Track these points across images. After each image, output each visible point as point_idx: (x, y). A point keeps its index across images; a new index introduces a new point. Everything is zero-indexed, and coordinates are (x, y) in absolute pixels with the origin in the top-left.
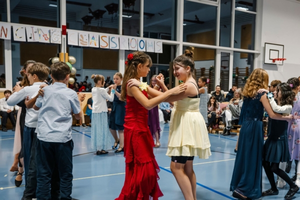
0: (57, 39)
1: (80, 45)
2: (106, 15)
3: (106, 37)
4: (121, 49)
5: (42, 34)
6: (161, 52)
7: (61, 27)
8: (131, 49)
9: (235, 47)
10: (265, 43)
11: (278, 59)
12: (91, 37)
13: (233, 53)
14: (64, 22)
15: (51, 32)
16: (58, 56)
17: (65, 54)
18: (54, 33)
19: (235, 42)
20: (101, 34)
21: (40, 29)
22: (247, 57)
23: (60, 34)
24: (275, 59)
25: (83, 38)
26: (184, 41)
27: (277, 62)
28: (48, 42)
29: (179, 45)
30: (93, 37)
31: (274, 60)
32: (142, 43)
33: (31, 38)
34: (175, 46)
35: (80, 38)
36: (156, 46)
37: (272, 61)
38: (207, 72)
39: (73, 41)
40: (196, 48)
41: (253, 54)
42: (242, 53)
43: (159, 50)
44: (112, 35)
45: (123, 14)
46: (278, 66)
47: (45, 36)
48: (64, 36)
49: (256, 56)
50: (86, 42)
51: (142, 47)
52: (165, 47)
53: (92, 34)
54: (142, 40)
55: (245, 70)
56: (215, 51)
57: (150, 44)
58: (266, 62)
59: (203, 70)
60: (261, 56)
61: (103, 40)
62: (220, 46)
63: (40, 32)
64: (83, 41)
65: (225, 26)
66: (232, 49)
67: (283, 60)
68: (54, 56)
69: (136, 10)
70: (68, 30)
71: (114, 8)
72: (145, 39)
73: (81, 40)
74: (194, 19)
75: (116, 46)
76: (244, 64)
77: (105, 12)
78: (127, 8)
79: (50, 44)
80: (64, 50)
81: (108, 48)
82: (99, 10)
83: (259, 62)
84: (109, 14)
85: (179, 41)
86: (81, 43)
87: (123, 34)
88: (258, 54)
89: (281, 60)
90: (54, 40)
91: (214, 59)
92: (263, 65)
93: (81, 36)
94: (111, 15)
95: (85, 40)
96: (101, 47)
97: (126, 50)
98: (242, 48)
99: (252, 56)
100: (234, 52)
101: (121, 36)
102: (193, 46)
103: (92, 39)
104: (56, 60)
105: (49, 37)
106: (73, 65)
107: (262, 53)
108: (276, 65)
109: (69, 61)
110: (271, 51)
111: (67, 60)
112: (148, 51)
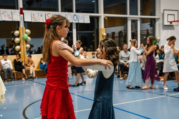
0: (17, 18)
3: (50, 14)
5: (7, 15)
6: (89, 22)
7: (19, 9)
10: (164, 10)
11: (175, 21)
13: (140, 19)
14: (21, 5)
15: (13, 13)
16: (18, 30)
17: (23, 28)
18: (15, 14)
20: (47, 12)
21: (5, 12)
22: (150, 21)
23: (19, 14)
26: (105, 13)
27: (173, 24)
28: (11, 20)
29: (101, 16)
30: (41, 15)
31: (171, 22)
32: (75, 17)
34: (98, 18)
35: (33, 16)
36: (85, 18)
37: (169, 23)
39: (28, 19)
41: (154, 19)
43: (87, 21)
44: (54, 13)
46: (175, 27)
47: (9, 16)
48: (22, 15)
49: (156, 20)
50: (37, 19)
51: (75, 20)
52: (92, 18)
53: (40, 12)
54: (75, 15)
55: (146, 31)
56: (126, 19)
57: (81, 17)
58: (165, 24)
59: (113, 33)
60: (161, 20)
61: (48, 17)
62: (130, 14)
63: (5, 14)
64: (34, 18)
65: (133, 0)
66: (139, 16)
68: (15, 30)
70: (24, 11)
72: (77, 14)
73: (33, 17)
76: (147, 26)
80: (22, 25)
83: (159, 24)
85: (101, 13)
86: (34, 20)
87: (62, 11)
88: (159, 19)
89: (177, 21)
92: (163, 27)
93: (33, 14)
95: (36, 17)
99: (153, 21)
101: (60, 12)
103: (41, 16)
104: (17, 32)
105: (11, 17)
106: (29, 36)
107: (161, 18)
108: (173, 25)
109: (26, 33)
110: (169, 16)
111: (24, 32)
112: (80, 22)
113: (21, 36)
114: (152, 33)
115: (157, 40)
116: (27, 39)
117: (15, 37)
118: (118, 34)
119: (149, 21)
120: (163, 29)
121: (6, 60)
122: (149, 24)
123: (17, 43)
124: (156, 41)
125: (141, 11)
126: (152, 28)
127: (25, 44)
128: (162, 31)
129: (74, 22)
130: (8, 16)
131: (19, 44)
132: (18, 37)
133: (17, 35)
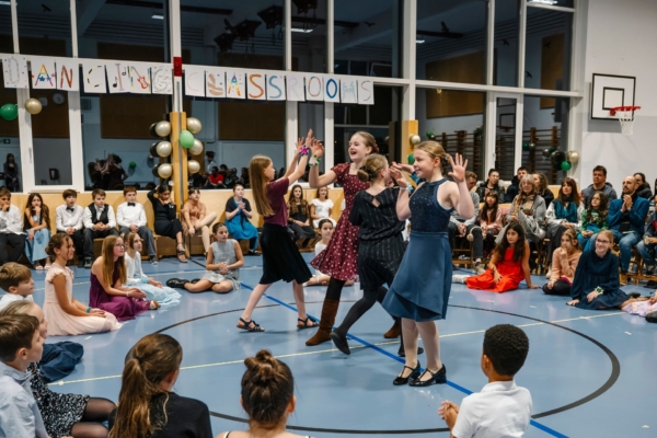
0: (164, 86)
1: (209, 95)
2: (262, 30)
3: (260, 76)
4: (289, 99)
5: (136, 77)
6: (371, 102)
7: (172, 60)
8: (309, 98)
9: (526, 86)
10: (594, 75)
11: (622, 109)
12: (230, 78)
13: (522, 98)
14: (176, 51)
15: (153, 71)
16: (168, 119)
18: (159, 74)
19: (528, 74)
20: (250, 72)
21: (133, 68)
23: (170, 75)
24: (617, 109)
25: (213, 80)
26: (418, 77)
27: (620, 115)
28: (147, 91)
29: (408, 85)
30: (234, 78)
31: (613, 111)
32: (332, 86)
33: (115, 86)
34: (400, 90)
35: (208, 80)
36: (359, 90)
37: (608, 112)
38: (469, 139)
39: (195, 89)
40: (445, 90)
41: (567, 99)
42: (543, 97)
43: (367, 98)
44: (270, 73)
45: (293, 27)
46: (622, 123)
47: (142, 81)
48: (178, 79)
49: (572, 102)
50: (220, 89)
51: (332, 94)
52: (380, 91)
53: (231, 71)
54: (331, 80)
55: (550, 133)
56: (484, 95)
57: (349, 87)
58: (594, 116)
59: (461, 134)
60: (585, 103)
61: (254, 83)
62: (495, 83)
63: (132, 73)
64: (214, 87)
65: (506, 43)
66: (522, 89)
67: (634, 109)
68: (160, 120)
69: (319, 16)
70: (185, 67)
71: (275, 16)
72: (337, 77)
73: (210, 85)
74: (439, 29)
75: (280, 95)
76: (547, 120)
77: (258, 23)
78: (303, 15)
79: (152, 96)
80: (177, 106)
81: (263, 98)
82: (246, 22)
83: (580, 115)
84: (268, 28)
85: (408, 78)
86: (211, 91)
87: (293, 69)
88: (579, 99)
89: (628, 109)
90: (160, 88)
91: (483, 112)
92: (589, 122)
93: (211, 76)
94: (271, 30)
95: (217, 85)
96: (249, 97)
97: (299, 103)
98: (543, 87)
99: (564, 104)
100: (526, 95)
101: (289, 73)
102: (439, 88)
103: (233, 81)
104: (163, 127)
105: (149, 82)
106: (196, 136)
107: (585, 95)
108: (618, 120)
109: (188, 129)
110: (606, 91)
111: (184, 127)
112: (344, 101)
113: (175, 137)
115: (571, 160)
116: (192, 145)
117: (160, 139)
118: (472, 136)
119: (553, 103)
120: (590, 130)
121: (134, 205)
122: (553, 114)
124: (569, 163)
126: (560, 125)
127: (185, 159)
128: (585, 133)
129: (327, 99)
130: (139, 80)
131: (169, 160)
132: (168, 138)
133: (163, 135)
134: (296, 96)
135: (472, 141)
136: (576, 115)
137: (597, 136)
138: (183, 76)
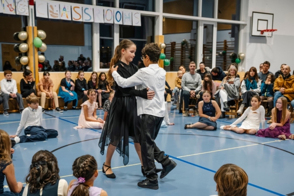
0: (23, 10)
1: (50, 17)
3: (79, 8)
4: (95, 21)
5: (6, 5)
6: (139, 24)
8: (106, 22)
9: (219, 17)
10: (253, 12)
11: (268, 31)
12: (62, 8)
13: (216, 24)
15: (16, 1)
16: (25, 30)
17: (33, 28)
18: (20, 3)
20: (74, 5)
22: (230, 28)
23: (27, 4)
24: (265, 31)
25: (52, 9)
26: (164, 11)
27: (266, 34)
28: (13, 13)
29: (158, 16)
30: (64, 8)
31: (262, 32)
32: (118, 15)
34: (153, 19)
35: (50, 9)
36: (133, 18)
37: (260, 32)
39: (42, 13)
41: (238, 25)
43: (137, 23)
44: (85, 6)
46: (267, 38)
47: (10, 6)
48: (32, 7)
49: (241, 27)
50: (57, 14)
51: (118, 20)
52: (143, 18)
53: (63, 4)
54: (118, 12)
56: (197, 21)
57: (127, 16)
58: (253, 34)
60: (248, 28)
61: (76, 12)
62: (203, 16)
63: (4, 2)
64: (53, 13)
66: (216, 19)
67: (273, 31)
68: (20, 31)
72: (121, 10)
73: (51, 12)
75: (91, 19)
76: (227, 35)
79: (17, 16)
80: (32, 23)
81: (81, 20)
83: (245, 34)
85: (159, 12)
86: (51, 15)
87: (97, 5)
88: (245, 25)
90: (21, 11)
92: (250, 38)
93: (51, 6)
95: (55, 12)
96: (73, 20)
97: (100, 24)
99: (236, 28)
100: (219, 24)
101: (94, 6)
103: (64, 10)
104: (23, 35)
105: (14, 8)
106: (43, 41)
107: (248, 23)
108: (265, 37)
109: (38, 36)
110: (259, 21)
111: (36, 35)
112: (125, 24)
113: (31, 41)
114: (233, 46)
115: (241, 58)
116: (41, 46)
117: (20, 41)
118: (180, 45)
120: (251, 42)
121: (11, 81)
122: (230, 33)
123: (24, 52)
124: (240, 59)
125: (219, 12)
126: (233, 39)
127: (37, 54)
128: (248, 44)
129: (116, 22)
130: (8, 6)
131: (26, 54)
132: (26, 42)
133: (23, 40)
134: (99, 20)
135: (180, 47)
136: (243, 34)
137: (254, 45)
138: (35, 5)
